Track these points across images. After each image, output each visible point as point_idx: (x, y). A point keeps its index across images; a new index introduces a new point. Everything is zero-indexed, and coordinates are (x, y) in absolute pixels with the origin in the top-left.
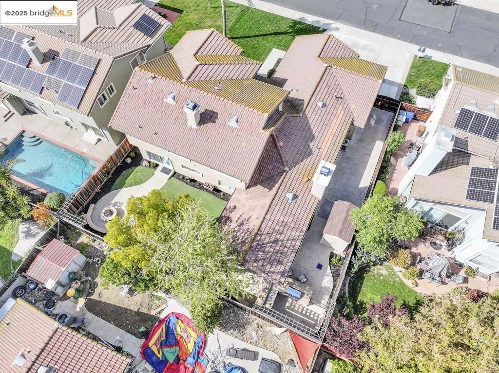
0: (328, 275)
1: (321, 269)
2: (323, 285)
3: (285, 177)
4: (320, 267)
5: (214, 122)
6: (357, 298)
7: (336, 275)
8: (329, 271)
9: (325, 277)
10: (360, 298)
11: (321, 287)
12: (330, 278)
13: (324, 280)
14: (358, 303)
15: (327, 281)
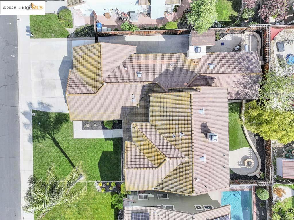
0: (225, 38)
1: (224, 43)
2: (231, 39)
3: (203, 74)
4: (223, 44)
5: (206, 123)
6: (228, 21)
7: (222, 35)
8: (222, 39)
9: (226, 40)
10: (228, 20)
11: (232, 39)
12: (226, 37)
13: (228, 39)
14: (231, 20)
15: (228, 38)
